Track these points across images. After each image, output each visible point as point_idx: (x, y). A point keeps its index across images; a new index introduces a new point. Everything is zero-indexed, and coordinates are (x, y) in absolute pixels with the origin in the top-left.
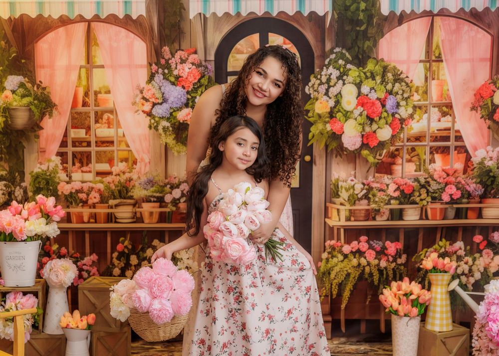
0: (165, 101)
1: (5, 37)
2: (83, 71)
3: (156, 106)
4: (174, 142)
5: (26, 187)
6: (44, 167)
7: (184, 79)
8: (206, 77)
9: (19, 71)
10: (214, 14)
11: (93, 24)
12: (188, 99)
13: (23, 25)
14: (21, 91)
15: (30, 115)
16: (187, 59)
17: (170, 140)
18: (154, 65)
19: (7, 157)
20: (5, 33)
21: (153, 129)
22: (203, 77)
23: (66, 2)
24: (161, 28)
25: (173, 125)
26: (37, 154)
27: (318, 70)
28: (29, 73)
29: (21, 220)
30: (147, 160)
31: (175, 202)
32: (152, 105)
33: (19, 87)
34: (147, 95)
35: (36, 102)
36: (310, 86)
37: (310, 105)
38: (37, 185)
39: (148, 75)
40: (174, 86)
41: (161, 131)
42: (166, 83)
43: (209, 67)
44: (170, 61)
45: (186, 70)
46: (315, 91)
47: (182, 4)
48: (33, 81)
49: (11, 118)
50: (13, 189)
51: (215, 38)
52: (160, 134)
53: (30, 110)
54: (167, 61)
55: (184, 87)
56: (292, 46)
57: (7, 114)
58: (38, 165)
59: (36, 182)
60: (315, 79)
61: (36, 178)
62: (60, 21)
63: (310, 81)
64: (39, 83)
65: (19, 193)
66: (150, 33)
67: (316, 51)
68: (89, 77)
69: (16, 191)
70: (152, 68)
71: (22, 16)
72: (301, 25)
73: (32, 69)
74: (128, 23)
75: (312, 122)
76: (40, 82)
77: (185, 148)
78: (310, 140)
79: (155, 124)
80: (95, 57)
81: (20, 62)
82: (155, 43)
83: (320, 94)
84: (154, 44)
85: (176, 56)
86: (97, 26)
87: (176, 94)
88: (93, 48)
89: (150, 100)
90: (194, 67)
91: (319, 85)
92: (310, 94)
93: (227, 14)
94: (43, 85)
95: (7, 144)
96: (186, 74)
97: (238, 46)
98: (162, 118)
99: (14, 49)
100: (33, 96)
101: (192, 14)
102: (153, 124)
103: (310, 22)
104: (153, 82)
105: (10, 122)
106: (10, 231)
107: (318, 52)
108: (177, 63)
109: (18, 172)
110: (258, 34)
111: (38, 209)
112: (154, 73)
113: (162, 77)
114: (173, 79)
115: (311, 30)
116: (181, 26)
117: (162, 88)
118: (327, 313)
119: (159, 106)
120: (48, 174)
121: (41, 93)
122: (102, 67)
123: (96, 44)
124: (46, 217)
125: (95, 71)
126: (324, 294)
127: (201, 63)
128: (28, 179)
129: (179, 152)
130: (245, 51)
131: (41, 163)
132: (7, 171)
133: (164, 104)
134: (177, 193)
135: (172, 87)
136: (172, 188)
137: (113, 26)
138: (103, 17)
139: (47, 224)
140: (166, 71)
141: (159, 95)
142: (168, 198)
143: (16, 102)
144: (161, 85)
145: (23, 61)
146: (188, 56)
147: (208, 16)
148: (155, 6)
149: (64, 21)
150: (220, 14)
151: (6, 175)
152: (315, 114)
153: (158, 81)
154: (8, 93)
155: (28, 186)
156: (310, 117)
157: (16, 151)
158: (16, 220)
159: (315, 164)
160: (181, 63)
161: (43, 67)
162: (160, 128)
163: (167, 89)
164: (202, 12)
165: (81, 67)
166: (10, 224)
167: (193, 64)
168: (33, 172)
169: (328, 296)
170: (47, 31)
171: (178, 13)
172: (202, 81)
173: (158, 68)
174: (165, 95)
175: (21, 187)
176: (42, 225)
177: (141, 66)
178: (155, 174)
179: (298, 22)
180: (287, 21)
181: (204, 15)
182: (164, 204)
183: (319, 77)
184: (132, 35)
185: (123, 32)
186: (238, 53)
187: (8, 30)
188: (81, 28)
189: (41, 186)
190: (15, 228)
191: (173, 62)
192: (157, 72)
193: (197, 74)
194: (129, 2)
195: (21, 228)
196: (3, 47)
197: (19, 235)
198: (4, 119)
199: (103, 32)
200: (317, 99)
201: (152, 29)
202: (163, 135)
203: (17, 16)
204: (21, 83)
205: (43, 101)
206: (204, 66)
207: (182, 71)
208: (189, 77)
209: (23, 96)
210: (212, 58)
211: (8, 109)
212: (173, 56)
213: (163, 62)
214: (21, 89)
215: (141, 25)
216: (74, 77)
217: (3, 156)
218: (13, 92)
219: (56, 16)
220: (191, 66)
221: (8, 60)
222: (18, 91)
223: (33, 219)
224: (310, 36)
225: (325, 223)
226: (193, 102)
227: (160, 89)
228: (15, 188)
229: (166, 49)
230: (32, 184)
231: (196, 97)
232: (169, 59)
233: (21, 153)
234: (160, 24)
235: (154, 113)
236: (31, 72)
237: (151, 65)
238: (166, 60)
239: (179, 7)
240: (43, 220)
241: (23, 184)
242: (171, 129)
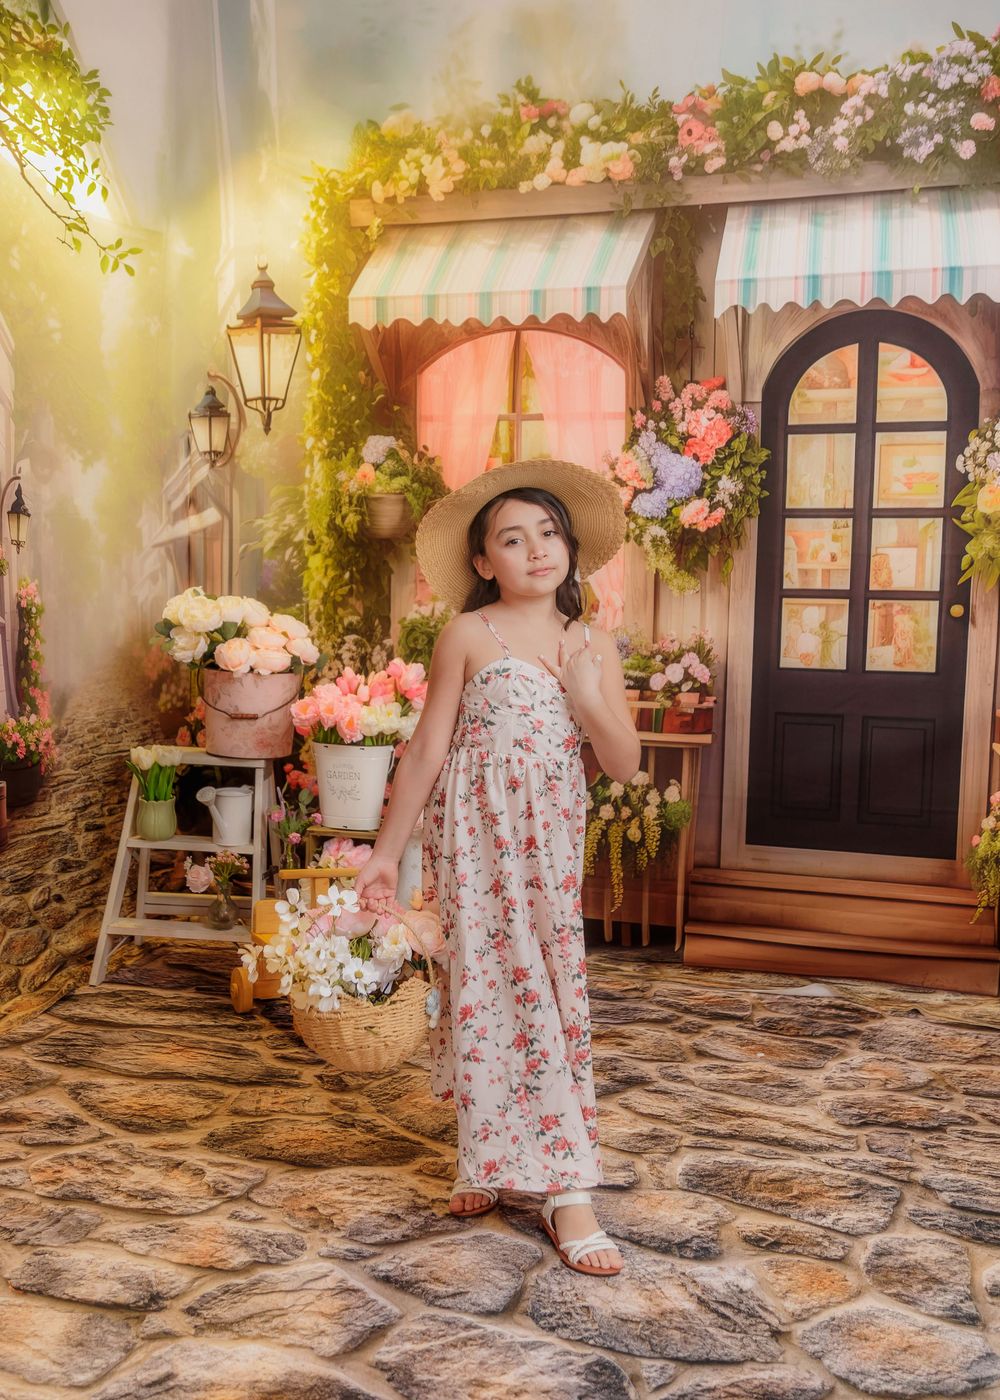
0: (658, 484)
1: (366, 364)
2: (504, 425)
3: (639, 496)
4: (673, 568)
5: (392, 647)
6: (426, 611)
7: (697, 440)
8: (744, 437)
9: (388, 426)
10: (765, 307)
11: (525, 334)
12: (704, 482)
13: (398, 341)
14: (390, 465)
15: (404, 511)
16: (707, 400)
17: (666, 565)
18: (638, 412)
19: (362, 590)
20: (367, 358)
21: (632, 541)
22: (736, 436)
23: (476, 294)
24: (656, 339)
25: (672, 534)
26: (413, 585)
27: (986, 420)
28: (405, 431)
29: (356, 703)
30: (618, 603)
31: (671, 691)
32: (632, 493)
33: (387, 457)
34: (623, 474)
35: (415, 485)
36: (968, 455)
37: (966, 495)
38: (412, 645)
39: (626, 432)
40: (678, 456)
41: (647, 545)
42: (662, 449)
43: (751, 415)
44: (671, 405)
45: (705, 424)
46: (979, 465)
47: (699, 288)
48: (412, 446)
49: (370, 515)
50: (369, 650)
51: (765, 357)
52: (647, 553)
53: (405, 500)
54: (665, 405)
55: (696, 458)
56: (929, 371)
57: (364, 509)
58: (416, 607)
59: (411, 638)
60: (978, 441)
61: (411, 630)
62: (466, 331)
63: (968, 444)
64: (422, 449)
65: (379, 657)
66: (634, 349)
67: (984, 379)
68: (513, 439)
69: (375, 653)
70: (636, 417)
71: (397, 322)
72: (952, 325)
73: (411, 424)
74: (591, 330)
75: (970, 532)
76: (425, 447)
77: (693, 582)
78: (965, 571)
79: (637, 532)
80: (526, 397)
81: (390, 409)
82: (642, 368)
83: (990, 472)
84: (640, 371)
85: (683, 395)
86: (533, 339)
87: (680, 471)
88: (524, 381)
89: (628, 483)
90: (720, 415)
91: (989, 452)
92: (967, 473)
93: (791, 307)
94: (430, 454)
95: (362, 565)
96: (703, 429)
97: (811, 372)
98: (652, 519)
99: (380, 386)
100: (411, 475)
101: (720, 308)
102: (633, 531)
103: (973, 316)
104: (635, 447)
105: (368, 524)
106: (330, 724)
107: (988, 381)
108: (684, 409)
109: (380, 618)
110: (857, 345)
111: (391, 686)
112: (639, 430)
113: (653, 437)
114: (675, 441)
115: (974, 334)
116: (696, 334)
117: (654, 459)
118: (991, 942)
119: (646, 496)
120: (432, 624)
121: (426, 469)
122: (540, 417)
123: (531, 374)
124: (402, 700)
125: (526, 426)
126: (984, 904)
127: (734, 408)
128: (396, 631)
129: (682, 589)
130: (826, 384)
131: (420, 604)
132: (359, 615)
133: (657, 492)
134: (674, 673)
135: (674, 458)
136: (666, 661)
137: (564, 338)
138: (544, 320)
139: (404, 714)
140: (663, 425)
141: (647, 474)
142: (657, 682)
143: (382, 485)
144: (651, 452)
145: (396, 408)
146: (708, 394)
147: (751, 311)
148: (645, 296)
149: (473, 331)
150: (776, 307)
151: (358, 622)
152: (976, 515)
153: (646, 445)
154: (366, 468)
155: (396, 644)
156: (964, 523)
157: (378, 578)
158: (347, 704)
159: (974, 623)
160: (692, 409)
161: (431, 419)
162: (647, 539)
163: (663, 460)
164: (741, 304)
165: (500, 419)
166: (330, 710)
167: (717, 410)
168: (405, 619)
169: (993, 908)
170: (440, 349)
171: (691, 308)
172: (735, 444)
173: (647, 420)
174: (658, 473)
175: (383, 647)
176: (392, 716)
177: (614, 416)
178: (632, 632)
179: (945, 318)
180: (920, 316)
181: (744, 310)
182: (648, 693)
183: (989, 435)
184: (599, 354)
185: (582, 347)
186: (810, 388)
187: (372, 351)
188: (502, 343)
189: (419, 647)
190: (342, 719)
191: (676, 407)
192: (645, 427)
193: (724, 431)
194: (595, 288)
195: (352, 718)
196: (363, 382)
197: (346, 731)
198: (359, 518)
199: (544, 350)
200: (982, 484)
201: (638, 342)
202: (652, 553)
203: (388, 324)
204: (391, 449)
205: (428, 484)
206: (739, 414)
207: (694, 424)
208: (708, 438)
209: (394, 475)
210: (757, 396)
211: (366, 498)
212: (677, 394)
213: (657, 406)
214: (389, 462)
215: (616, 334)
216: (486, 438)
217: (354, 586)
218: (377, 467)
219: (457, 321)
220: (712, 413)
221: (370, 407)
222: (385, 465)
223: (377, 702)
224: (971, 349)
225: (992, 752)
226: (714, 486)
227: (649, 460)
228: (373, 648)
229: (665, 380)
230: (403, 641)
231: (720, 478)
232: (670, 401)
233: (385, 583)
234: (655, 331)
235: (635, 510)
236: (409, 428)
237: (632, 413)
238: (663, 402)
239: (693, 295)
240: (396, 708)
241: (388, 642)
242: (667, 541)
